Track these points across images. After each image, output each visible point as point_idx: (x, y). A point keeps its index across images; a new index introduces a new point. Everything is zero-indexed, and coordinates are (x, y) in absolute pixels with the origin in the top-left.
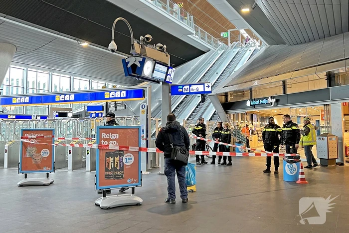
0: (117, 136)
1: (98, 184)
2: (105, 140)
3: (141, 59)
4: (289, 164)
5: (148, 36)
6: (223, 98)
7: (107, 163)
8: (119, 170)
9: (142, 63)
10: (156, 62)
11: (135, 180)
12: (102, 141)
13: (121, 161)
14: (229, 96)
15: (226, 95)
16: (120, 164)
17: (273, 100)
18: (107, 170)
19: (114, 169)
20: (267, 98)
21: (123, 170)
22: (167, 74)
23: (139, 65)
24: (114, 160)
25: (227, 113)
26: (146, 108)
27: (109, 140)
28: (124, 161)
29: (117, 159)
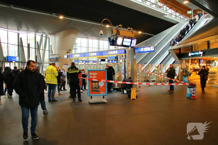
0: (96, 74)
1: (89, 93)
2: (91, 75)
3: (116, 37)
4: (189, 88)
5: (120, 25)
6: (178, 51)
7: (92, 85)
8: (97, 88)
9: (116, 39)
10: (124, 37)
11: (104, 93)
12: (90, 76)
13: (98, 85)
14: (182, 50)
15: (180, 49)
16: (98, 86)
17: (202, 53)
18: (92, 88)
19: (95, 88)
20: (199, 52)
21: (99, 88)
22: (131, 43)
23: (115, 40)
24: (95, 84)
25: (180, 59)
26: (124, 59)
27: (93, 76)
28: (100, 85)
29: (96, 83)
